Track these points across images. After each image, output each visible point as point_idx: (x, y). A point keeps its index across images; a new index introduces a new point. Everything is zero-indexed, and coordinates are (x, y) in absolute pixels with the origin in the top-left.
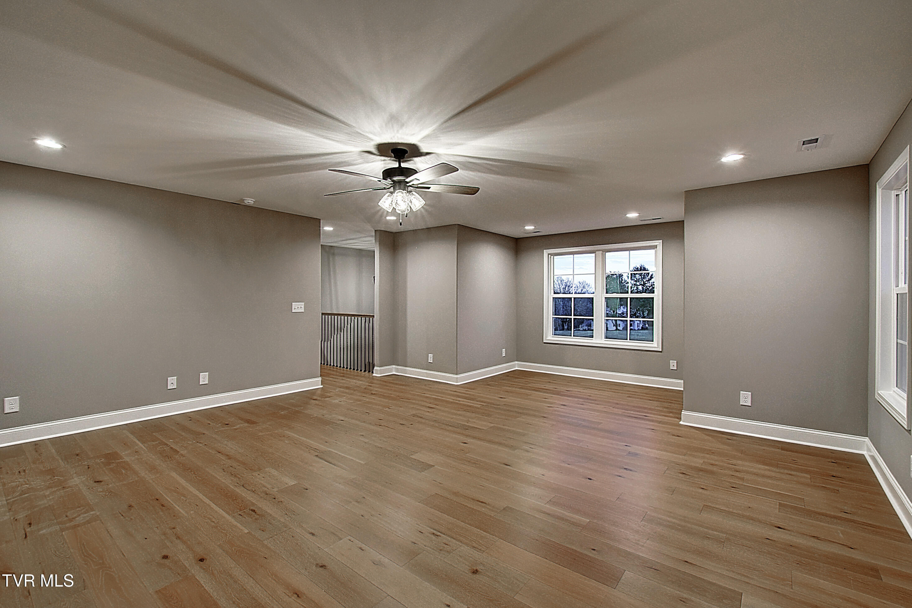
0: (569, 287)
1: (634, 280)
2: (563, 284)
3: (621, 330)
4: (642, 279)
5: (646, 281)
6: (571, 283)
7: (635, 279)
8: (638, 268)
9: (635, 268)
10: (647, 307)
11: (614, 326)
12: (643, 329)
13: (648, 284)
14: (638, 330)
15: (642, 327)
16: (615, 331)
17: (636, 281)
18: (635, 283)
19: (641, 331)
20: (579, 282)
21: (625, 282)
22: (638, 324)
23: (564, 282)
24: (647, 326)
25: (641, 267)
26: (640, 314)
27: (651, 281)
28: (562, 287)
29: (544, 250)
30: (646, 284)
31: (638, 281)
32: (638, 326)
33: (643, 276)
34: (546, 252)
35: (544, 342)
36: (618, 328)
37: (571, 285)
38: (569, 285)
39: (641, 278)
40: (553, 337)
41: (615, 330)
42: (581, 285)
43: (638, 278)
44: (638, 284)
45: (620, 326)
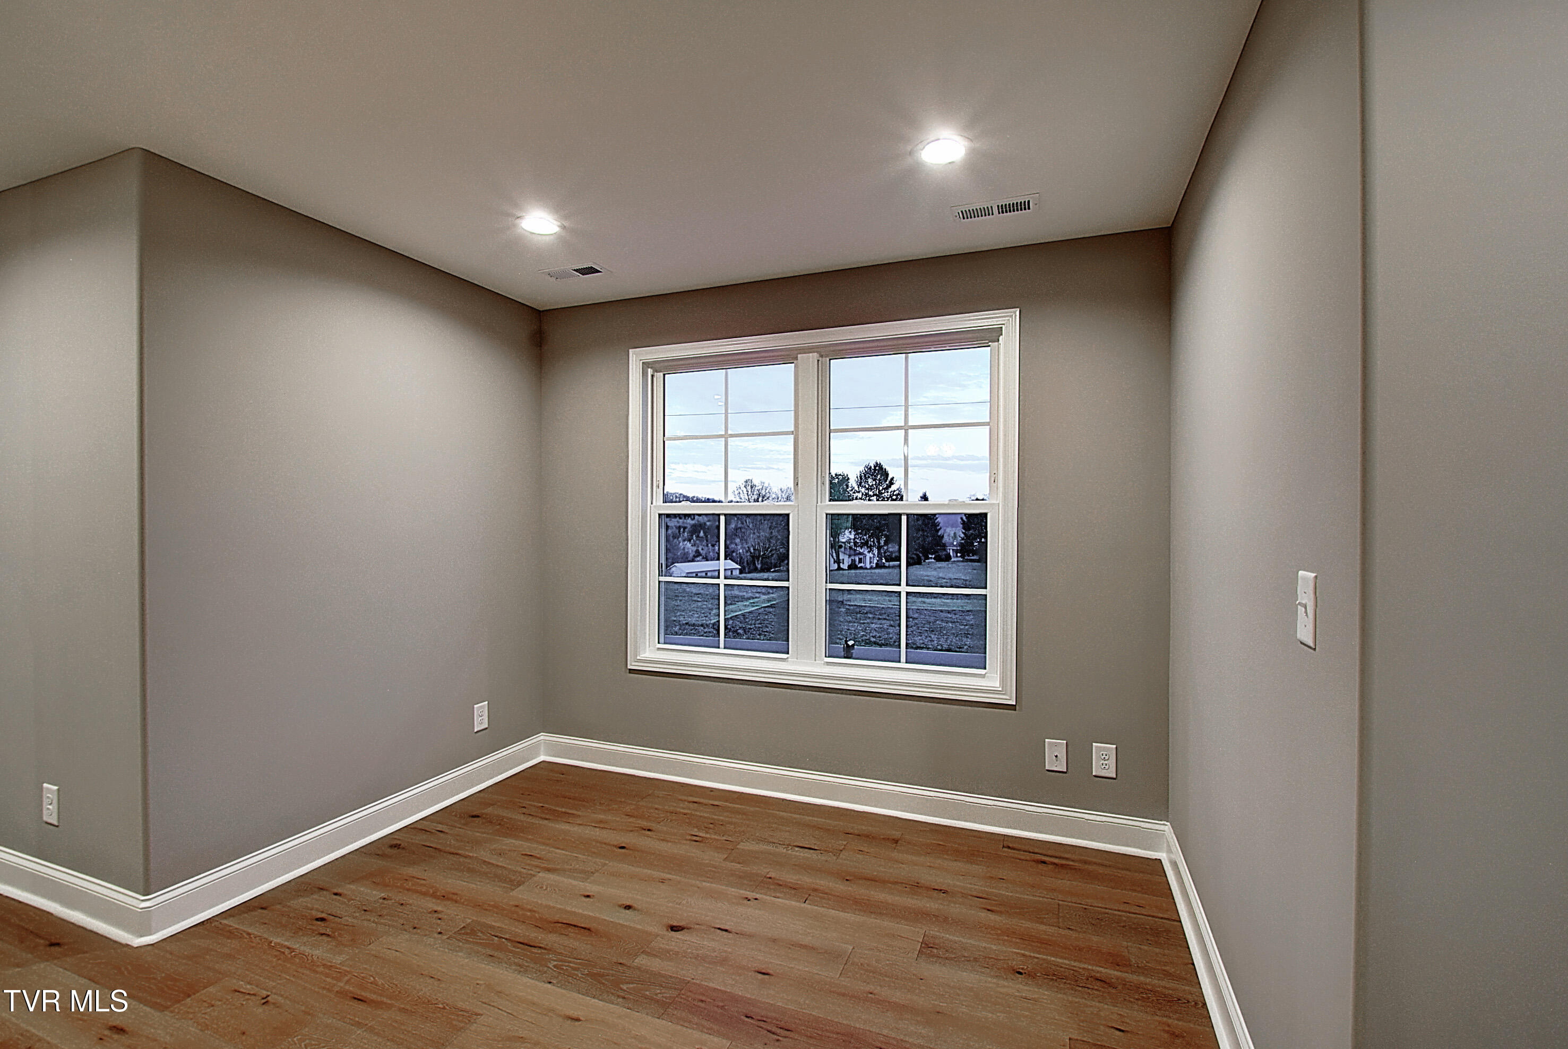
0: (763, 498)
1: (865, 487)
2: (755, 493)
3: (845, 570)
4: (877, 486)
5: (883, 489)
6: (767, 491)
7: (867, 486)
8: (871, 467)
9: (867, 467)
10: (884, 531)
11: (834, 563)
12: (879, 566)
13: (886, 494)
14: (871, 568)
15: (877, 564)
16: (835, 572)
17: (868, 489)
18: (867, 491)
19: (877, 571)
20: (781, 489)
21: (852, 490)
22: (870, 558)
23: (756, 488)
24: (884, 561)
25: (875, 467)
26: (873, 542)
27: (890, 490)
28: (753, 498)
29: (630, 350)
30: (882, 493)
31: (871, 490)
32: (870, 562)
33: (878, 482)
34: (636, 358)
35: (629, 667)
36: (842, 565)
37: (768, 495)
38: (764, 493)
39: (875, 485)
40: (659, 649)
41: (836, 570)
42: (783, 495)
43: (871, 484)
44: (871, 493)
45: (843, 563)
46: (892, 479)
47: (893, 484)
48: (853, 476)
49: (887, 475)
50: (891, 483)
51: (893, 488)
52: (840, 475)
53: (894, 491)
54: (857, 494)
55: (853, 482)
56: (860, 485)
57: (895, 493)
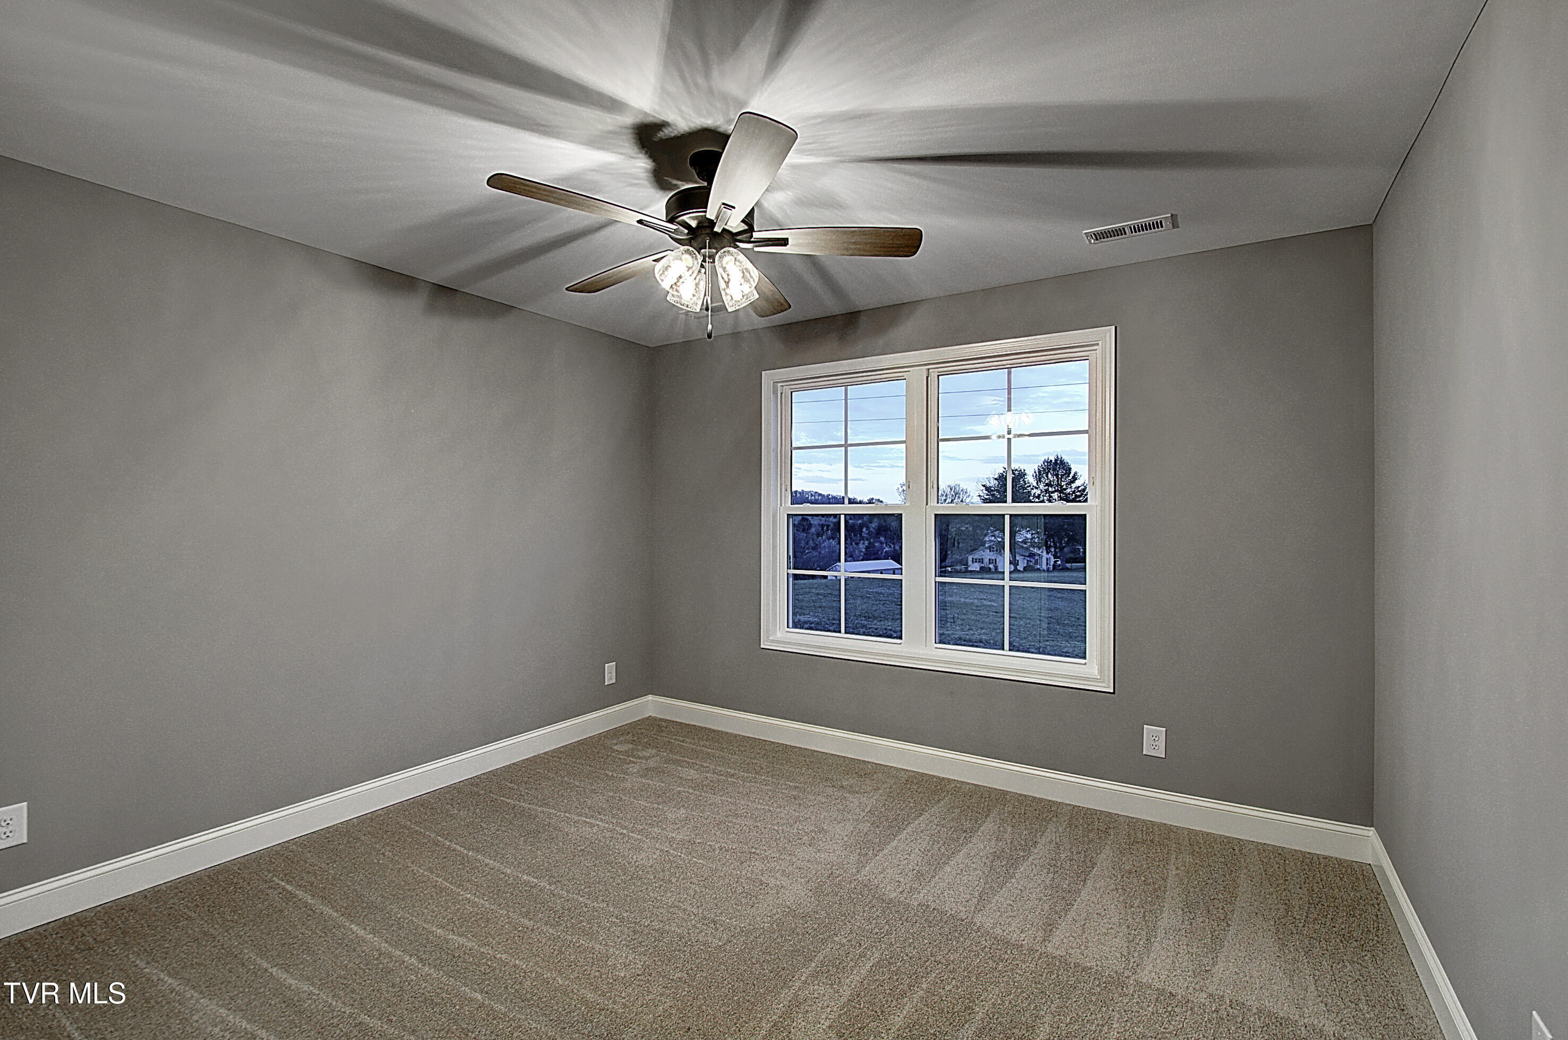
46: (1076, 473)
47: (1076, 479)
48: (1030, 471)
49: (1070, 469)
50: (1074, 479)
51: (1078, 483)
52: (1016, 470)
53: (1079, 487)
54: (1035, 490)
55: (1030, 479)
56: (1039, 480)
57: (1080, 489)
